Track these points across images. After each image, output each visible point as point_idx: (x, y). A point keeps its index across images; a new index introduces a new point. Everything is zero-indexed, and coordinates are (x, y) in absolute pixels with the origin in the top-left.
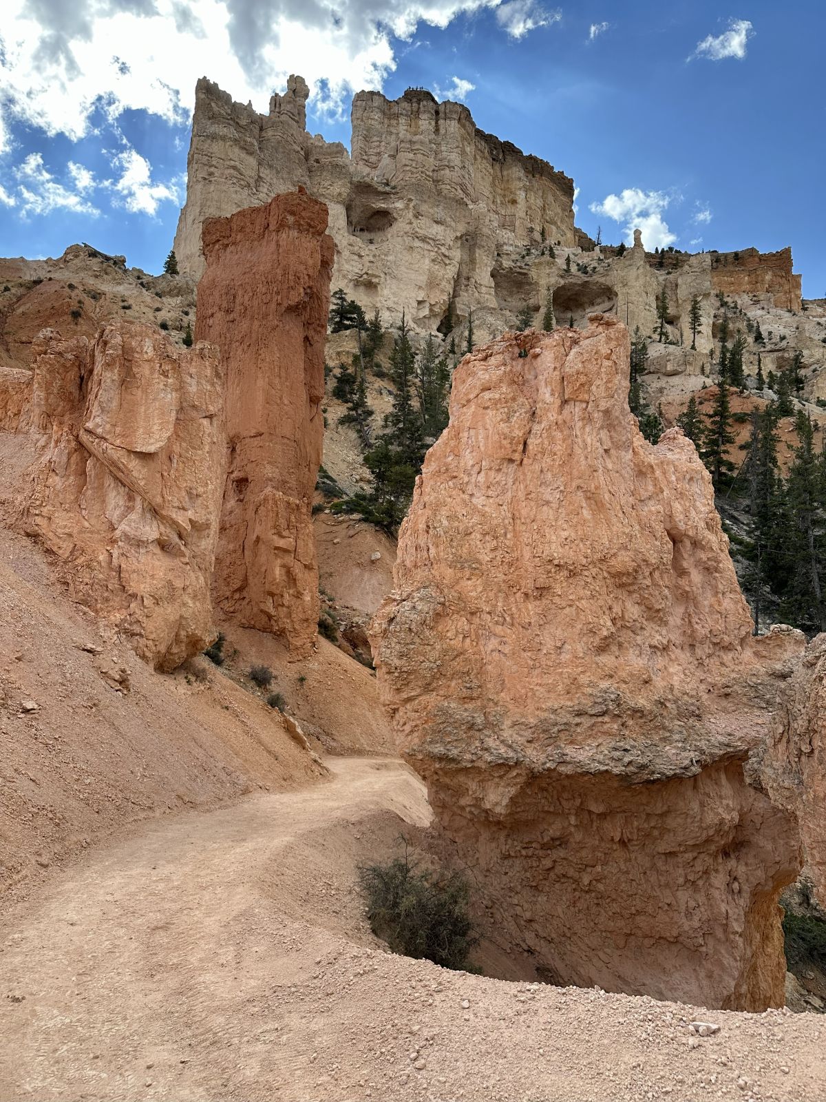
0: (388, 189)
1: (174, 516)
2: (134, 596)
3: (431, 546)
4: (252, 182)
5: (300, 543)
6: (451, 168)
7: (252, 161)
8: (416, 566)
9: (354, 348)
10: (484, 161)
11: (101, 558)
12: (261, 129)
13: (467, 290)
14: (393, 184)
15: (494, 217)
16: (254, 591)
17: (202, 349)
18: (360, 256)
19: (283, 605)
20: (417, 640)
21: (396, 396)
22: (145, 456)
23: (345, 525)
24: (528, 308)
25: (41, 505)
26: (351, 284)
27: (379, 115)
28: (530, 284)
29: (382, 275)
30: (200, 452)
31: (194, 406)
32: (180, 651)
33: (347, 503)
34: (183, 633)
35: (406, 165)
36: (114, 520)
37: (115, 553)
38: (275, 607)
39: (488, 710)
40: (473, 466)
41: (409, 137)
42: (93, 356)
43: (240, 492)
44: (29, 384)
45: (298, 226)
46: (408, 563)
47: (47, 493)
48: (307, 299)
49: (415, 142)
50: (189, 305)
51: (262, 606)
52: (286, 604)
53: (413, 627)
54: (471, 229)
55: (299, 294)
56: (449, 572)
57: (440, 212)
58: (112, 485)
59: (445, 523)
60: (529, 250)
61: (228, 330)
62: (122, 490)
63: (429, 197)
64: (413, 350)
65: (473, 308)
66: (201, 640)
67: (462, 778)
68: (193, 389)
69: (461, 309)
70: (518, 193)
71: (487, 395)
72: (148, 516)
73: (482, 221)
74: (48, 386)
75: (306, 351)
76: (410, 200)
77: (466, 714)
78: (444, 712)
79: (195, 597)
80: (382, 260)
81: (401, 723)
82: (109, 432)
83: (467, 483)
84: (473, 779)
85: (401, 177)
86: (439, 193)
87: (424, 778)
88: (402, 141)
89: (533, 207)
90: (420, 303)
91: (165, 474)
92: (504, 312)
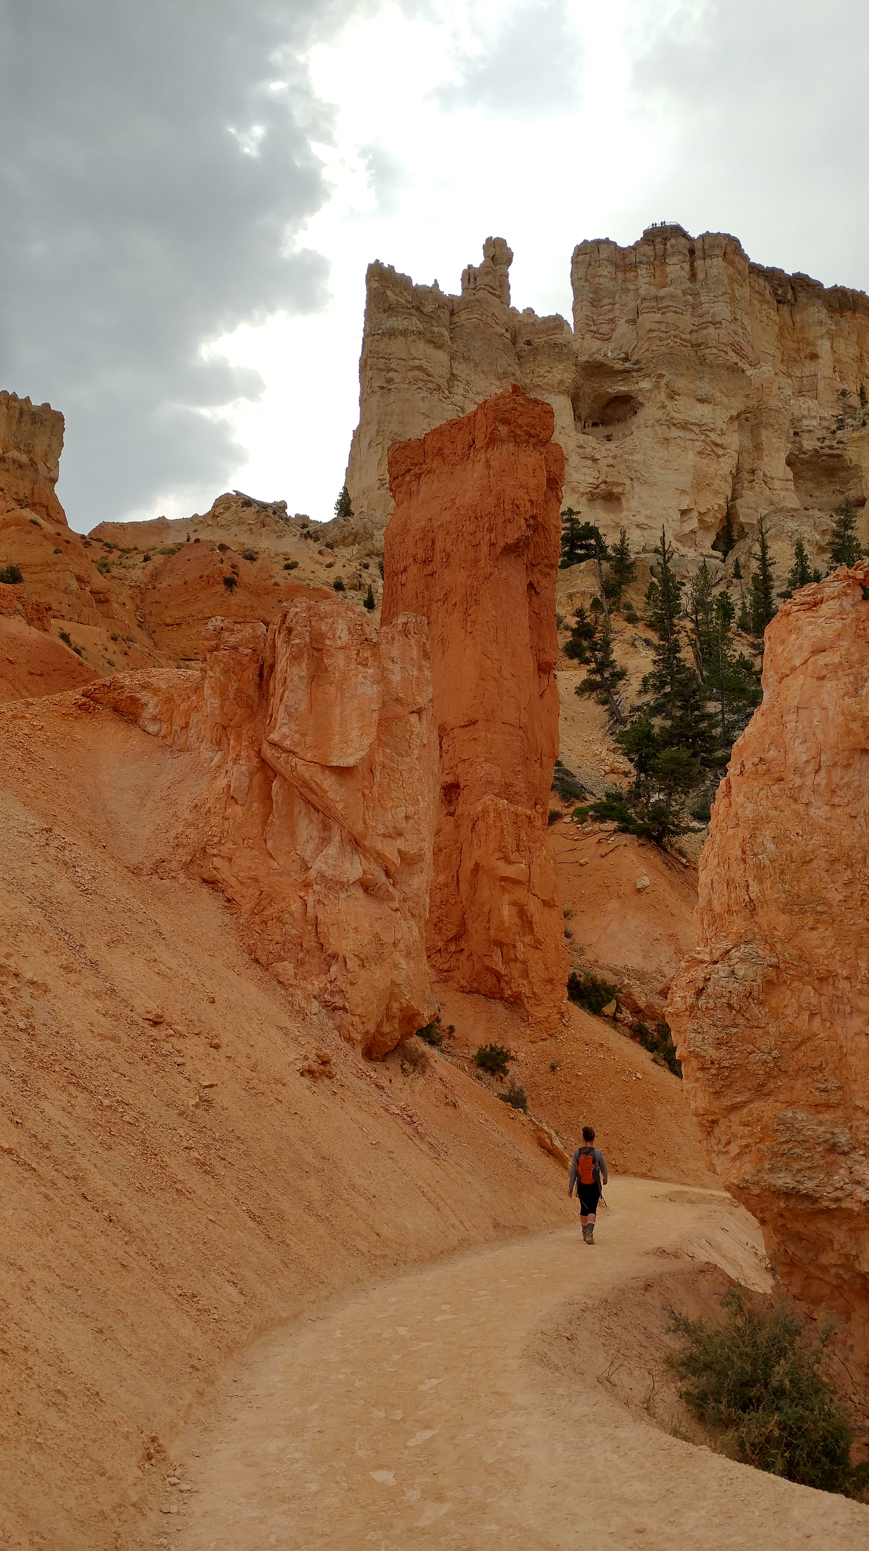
0: (627, 365)
1: (379, 847)
2: (334, 956)
3: (751, 882)
4: (443, 382)
5: (535, 869)
6: (716, 324)
7: (442, 356)
8: (729, 912)
9: (593, 586)
10: (765, 307)
11: (293, 908)
12: (452, 314)
13: (752, 488)
14: (635, 358)
15: (784, 381)
16: (476, 941)
17: (406, 624)
18: (595, 460)
19: (516, 960)
20: (741, 1021)
21: (657, 648)
22: (343, 772)
23: (594, 840)
24: (848, 503)
25: (219, 843)
26: (584, 500)
27: (610, 268)
28: (848, 469)
29: (627, 482)
30: (408, 759)
31: (398, 700)
32: (393, 1030)
33: (592, 807)
34: (396, 1006)
35: (651, 331)
36: (308, 854)
37: (311, 900)
38: (506, 962)
39: (855, 1123)
40: (807, 762)
41: (653, 291)
42: (274, 647)
43: (450, 802)
44: (198, 689)
45: (514, 437)
46: (717, 909)
47: (226, 826)
48: (529, 533)
49: (662, 298)
50: (368, 555)
51: (487, 962)
52: (521, 957)
53: (734, 1001)
54: (752, 403)
55: (520, 528)
56: (784, 919)
57: (704, 387)
58: (304, 811)
59: (771, 847)
60: (842, 420)
61: (427, 587)
62: (315, 816)
63: (688, 368)
64: (678, 579)
65: (764, 512)
66: (419, 1014)
67: (822, 1224)
68: (396, 677)
69: (746, 515)
70: (819, 342)
71: (822, 659)
72: (348, 848)
73: (767, 391)
74: (223, 691)
75: (530, 603)
76: (661, 376)
77: (822, 1129)
78: (787, 1125)
79: (408, 955)
80: (626, 461)
81: (724, 1141)
82: (298, 744)
83: (800, 788)
84: (839, 1226)
85: (646, 347)
86: (702, 360)
87: (763, 1221)
88: (644, 299)
89: (844, 359)
90: (683, 513)
91: (367, 792)
92: (810, 512)
